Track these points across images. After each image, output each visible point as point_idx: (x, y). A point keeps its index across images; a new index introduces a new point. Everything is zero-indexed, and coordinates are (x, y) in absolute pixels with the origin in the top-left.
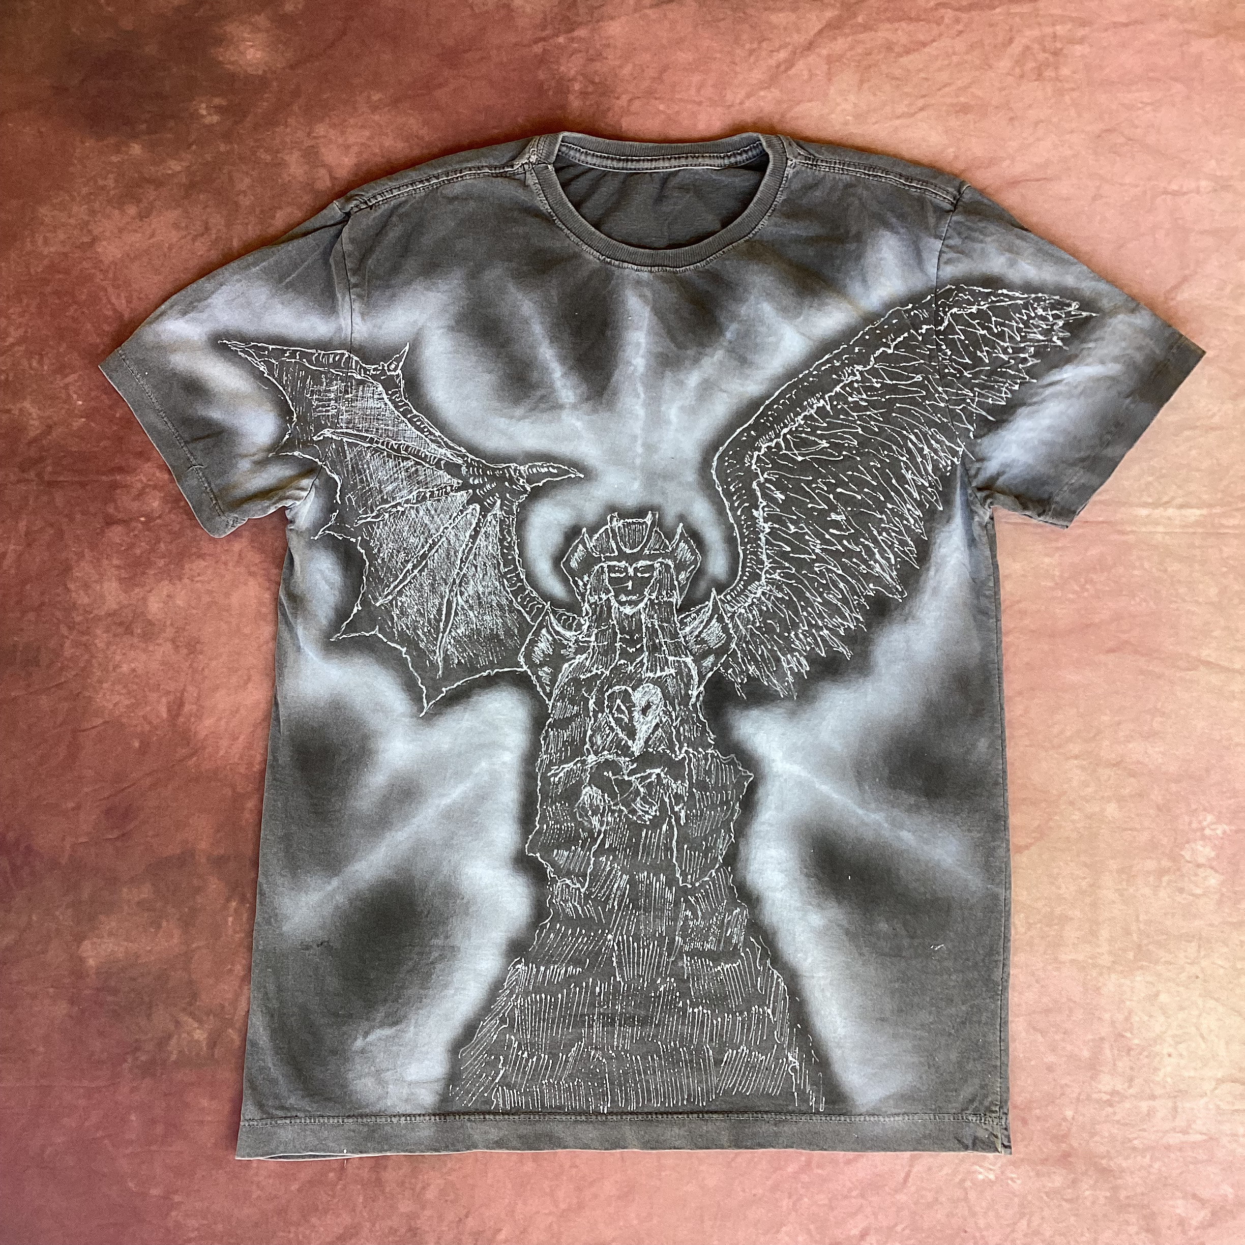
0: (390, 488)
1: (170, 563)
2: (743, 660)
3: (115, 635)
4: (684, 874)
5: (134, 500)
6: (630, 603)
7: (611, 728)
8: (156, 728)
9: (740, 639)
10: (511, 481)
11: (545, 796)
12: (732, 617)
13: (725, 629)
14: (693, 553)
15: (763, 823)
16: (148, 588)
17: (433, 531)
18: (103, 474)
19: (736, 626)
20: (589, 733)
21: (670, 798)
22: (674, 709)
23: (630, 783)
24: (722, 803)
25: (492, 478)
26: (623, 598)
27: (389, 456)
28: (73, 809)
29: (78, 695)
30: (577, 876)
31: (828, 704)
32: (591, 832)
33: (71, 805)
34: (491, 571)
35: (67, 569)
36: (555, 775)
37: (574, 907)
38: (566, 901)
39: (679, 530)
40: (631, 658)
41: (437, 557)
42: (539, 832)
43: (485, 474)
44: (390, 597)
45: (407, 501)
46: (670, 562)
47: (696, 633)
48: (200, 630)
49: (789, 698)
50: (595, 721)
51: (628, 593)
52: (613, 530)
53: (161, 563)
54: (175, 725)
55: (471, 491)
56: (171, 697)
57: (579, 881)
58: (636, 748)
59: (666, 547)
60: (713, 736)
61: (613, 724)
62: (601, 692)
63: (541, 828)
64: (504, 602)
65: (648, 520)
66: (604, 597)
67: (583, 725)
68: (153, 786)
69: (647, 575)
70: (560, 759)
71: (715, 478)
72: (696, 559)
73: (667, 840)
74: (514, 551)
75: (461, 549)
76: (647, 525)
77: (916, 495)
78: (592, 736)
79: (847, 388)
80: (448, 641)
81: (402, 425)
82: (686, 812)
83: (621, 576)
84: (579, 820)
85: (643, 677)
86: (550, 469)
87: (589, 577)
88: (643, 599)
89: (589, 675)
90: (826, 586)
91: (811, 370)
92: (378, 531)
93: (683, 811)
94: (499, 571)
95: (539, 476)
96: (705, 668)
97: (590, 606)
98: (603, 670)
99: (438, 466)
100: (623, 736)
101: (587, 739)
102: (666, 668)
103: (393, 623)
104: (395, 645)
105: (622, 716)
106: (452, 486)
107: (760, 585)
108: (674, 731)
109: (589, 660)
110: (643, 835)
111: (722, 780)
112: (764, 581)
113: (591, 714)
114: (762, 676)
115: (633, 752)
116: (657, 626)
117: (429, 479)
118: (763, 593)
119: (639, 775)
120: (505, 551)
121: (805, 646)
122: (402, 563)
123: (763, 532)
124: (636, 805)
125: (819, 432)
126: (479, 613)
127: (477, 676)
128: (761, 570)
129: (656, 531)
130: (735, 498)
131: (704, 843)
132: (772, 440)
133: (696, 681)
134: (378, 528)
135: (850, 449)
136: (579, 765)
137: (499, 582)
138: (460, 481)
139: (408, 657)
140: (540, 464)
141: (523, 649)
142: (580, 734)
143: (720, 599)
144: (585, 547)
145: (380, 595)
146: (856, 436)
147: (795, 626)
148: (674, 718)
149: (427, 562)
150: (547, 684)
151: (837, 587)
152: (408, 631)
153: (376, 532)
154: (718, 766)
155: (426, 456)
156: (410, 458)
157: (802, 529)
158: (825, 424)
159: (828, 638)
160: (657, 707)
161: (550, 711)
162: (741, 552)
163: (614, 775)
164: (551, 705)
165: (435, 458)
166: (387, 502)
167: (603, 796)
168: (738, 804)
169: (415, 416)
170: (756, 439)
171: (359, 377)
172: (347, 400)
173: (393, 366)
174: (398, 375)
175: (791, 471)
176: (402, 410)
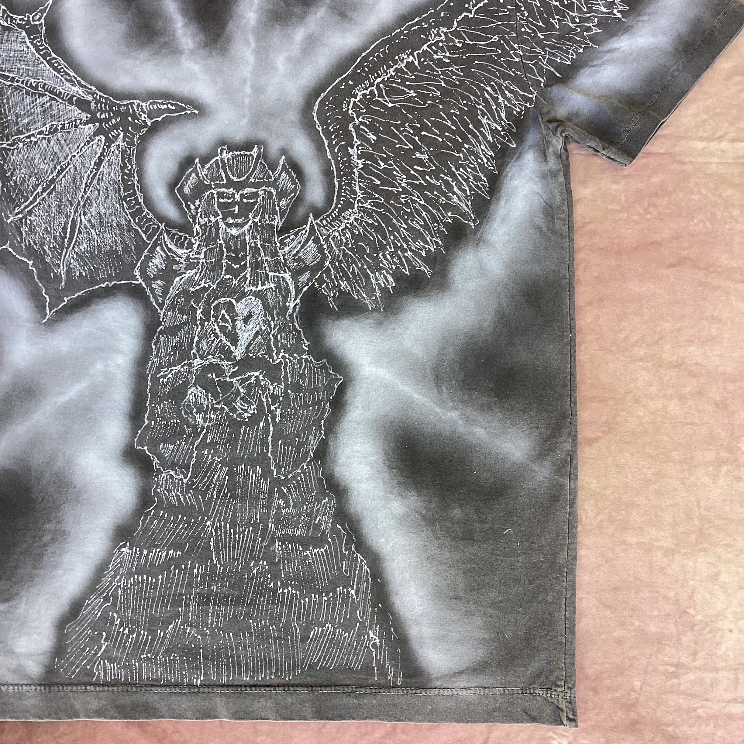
0: (26, 121)
2: (336, 277)
4: (278, 467)
6: (237, 225)
7: (216, 335)
9: (333, 258)
10: (134, 116)
11: (154, 394)
12: (327, 240)
13: (320, 249)
14: (293, 183)
15: (351, 421)
19: (330, 248)
20: (196, 339)
21: (267, 398)
22: (273, 319)
23: (231, 384)
24: (314, 404)
25: (118, 113)
26: (230, 221)
27: (27, 93)
30: (181, 468)
31: (411, 315)
32: (195, 427)
34: (111, 194)
36: (164, 376)
37: (177, 495)
38: (169, 491)
39: (281, 162)
40: (235, 273)
41: (64, 181)
42: (148, 428)
43: (111, 109)
44: (20, 216)
45: (41, 133)
46: (273, 190)
47: (295, 252)
49: (376, 310)
50: (202, 328)
51: (234, 217)
52: (222, 161)
55: (97, 124)
57: (182, 473)
58: (238, 353)
59: (269, 177)
60: (307, 343)
61: (218, 331)
62: (208, 303)
63: (150, 424)
64: (123, 222)
65: (255, 152)
66: (213, 219)
67: (191, 332)
69: (251, 201)
70: (169, 362)
71: (316, 119)
72: (295, 187)
73: (263, 436)
74: (134, 177)
75: (86, 175)
76: (253, 157)
77: (490, 138)
78: (198, 342)
79: (433, 47)
80: (71, 255)
81: (42, 66)
82: (281, 411)
83: (229, 201)
84: (184, 416)
85: (246, 290)
86: (169, 105)
87: (200, 201)
88: (248, 222)
89: (198, 288)
90: (410, 215)
91: (402, 29)
92: (13, 158)
93: (278, 410)
94: (120, 195)
95: (159, 112)
96: (302, 283)
97: (201, 227)
98: (210, 283)
99: (70, 101)
100: (226, 342)
101: (194, 345)
102: (266, 282)
103: (21, 239)
104: (23, 259)
105: (226, 325)
106: (81, 120)
107: (353, 212)
108: (272, 338)
109: (198, 275)
110: (242, 431)
111: (315, 383)
112: (356, 208)
113: (198, 322)
114: (353, 291)
115: (235, 356)
116: (259, 246)
117: (61, 113)
118: (356, 219)
119: (240, 377)
120: (126, 177)
121: (391, 265)
122: (32, 187)
123: (357, 167)
124: (236, 404)
125: (407, 83)
126: (100, 231)
127: (96, 287)
128: (354, 199)
129: (261, 163)
130: (333, 137)
131: (297, 439)
132: (366, 88)
133: (294, 294)
134: (13, 154)
135: (433, 98)
136: (186, 367)
137: (120, 204)
138: (89, 116)
139: (34, 269)
140: (160, 101)
141: (139, 264)
142: (188, 340)
143: (317, 223)
144: (197, 174)
145: (11, 213)
146: (439, 87)
147: (383, 248)
148: (272, 326)
149: (55, 186)
150: (159, 296)
151: (420, 215)
152: (35, 247)
153: (10, 158)
154: (311, 369)
155: (60, 93)
156: (46, 95)
157: (391, 165)
158: (413, 77)
159: (411, 259)
160: (258, 317)
161: (161, 320)
162: (336, 183)
163: (217, 377)
164: (162, 314)
165: (68, 94)
166: (22, 133)
167: (207, 396)
168: (328, 405)
169: (54, 59)
170: (353, 87)
171: (6, 24)
173: (37, 17)
174: (41, 24)
175: (382, 115)
176: (42, 53)
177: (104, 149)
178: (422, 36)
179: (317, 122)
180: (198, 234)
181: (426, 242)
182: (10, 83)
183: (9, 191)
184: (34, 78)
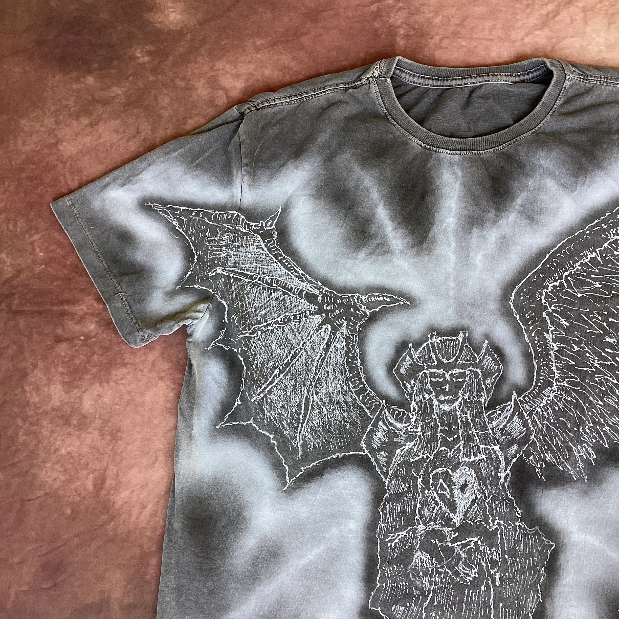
0: (263, 312)
1: (101, 370)
2: (541, 449)
3: (57, 426)
5: (76, 324)
6: (448, 402)
7: (436, 503)
8: (84, 498)
9: (537, 432)
10: (356, 308)
11: (384, 558)
12: (530, 415)
15: (565, 585)
16: (83, 389)
18: (56, 305)
19: (534, 422)
20: (418, 506)
21: (486, 562)
22: (487, 488)
23: (453, 549)
24: (530, 568)
25: (341, 305)
26: (442, 398)
27: (264, 288)
28: (19, 563)
29: (27, 472)
31: (613, 485)
32: (422, 590)
33: (16, 560)
34: (339, 375)
35: (25, 375)
36: (392, 541)
39: (485, 346)
40: (450, 446)
41: (298, 364)
42: (379, 590)
43: (336, 302)
44: (262, 395)
45: (276, 323)
46: (478, 371)
47: (502, 426)
48: (120, 421)
49: (581, 480)
50: (423, 496)
51: (446, 394)
52: (433, 345)
53: (95, 370)
54: (98, 496)
55: (324, 315)
56: (97, 473)
58: (457, 519)
59: (475, 358)
60: (520, 511)
61: (437, 499)
62: (427, 472)
63: (381, 586)
64: (349, 400)
65: (460, 337)
66: (427, 396)
67: (413, 500)
68: (79, 546)
69: (460, 380)
70: (396, 528)
71: (513, 308)
72: (499, 368)
73: (485, 599)
74: (357, 360)
75: (317, 359)
76: (459, 341)
78: (420, 509)
79: (613, 245)
80: (306, 429)
81: (274, 265)
82: (500, 575)
83: (440, 380)
84: (412, 579)
85: (460, 461)
86: (385, 298)
87: (415, 381)
88: (458, 399)
89: (417, 458)
90: (605, 392)
91: (585, 230)
92: (254, 345)
93: (497, 574)
94: (346, 376)
95: (377, 303)
96: (511, 455)
98: (428, 455)
99: (300, 295)
101: (417, 511)
102: (478, 454)
103: (264, 415)
104: (265, 433)
105: (445, 493)
106: (310, 311)
107: (552, 390)
108: (487, 506)
109: (416, 446)
110: (466, 594)
111: (529, 548)
112: (555, 387)
113: (419, 490)
114: (558, 462)
115: (455, 523)
116: (470, 421)
117: (293, 305)
118: (555, 396)
119: (460, 543)
120: (350, 360)
121: (591, 439)
122: (271, 369)
123: (553, 349)
124: (458, 568)
125: (592, 276)
126: (330, 408)
127: (329, 458)
128: (553, 378)
129: (467, 346)
130: (529, 323)
131: (516, 602)
132: (556, 281)
133: (504, 465)
134: (253, 342)
135: (617, 289)
136: (411, 533)
137: (346, 384)
138: (317, 307)
139: (275, 442)
140: (377, 294)
141: (364, 437)
142: (411, 507)
143: (520, 400)
144: (411, 358)
145: (254, 393)
147: (582, 423)
148: (487, 495)
149: (290, 368)
150: (384, 466)
151: (614, 393)
152: (275, 422)
153: (252, 346)
154: (525, 536)
155: (292, 288)
156: (280, 290)
157: (583, 348)
158: (597, 271)
159: (609, 433)
160: (473, 486)
161: (386, 488)
162: (535, 364)
163: (439, 542)
164: (387, 482)
165: (298, 289)
166: (260, 323)
167: (431, 560)
168: (543, 569)
169: (284, 258)
170: (544, 280)
171: (244, 231)
172: (235, 246)
173: (269, 223)
174: (273, 229)
175: (572, 304)
176: (274, 254)
177: (330, 336)
178: (603, 236)
179: (514, 310)
180: (414, 409)
182: (249, 280)
183: (252, 374)
184: (269, 276)
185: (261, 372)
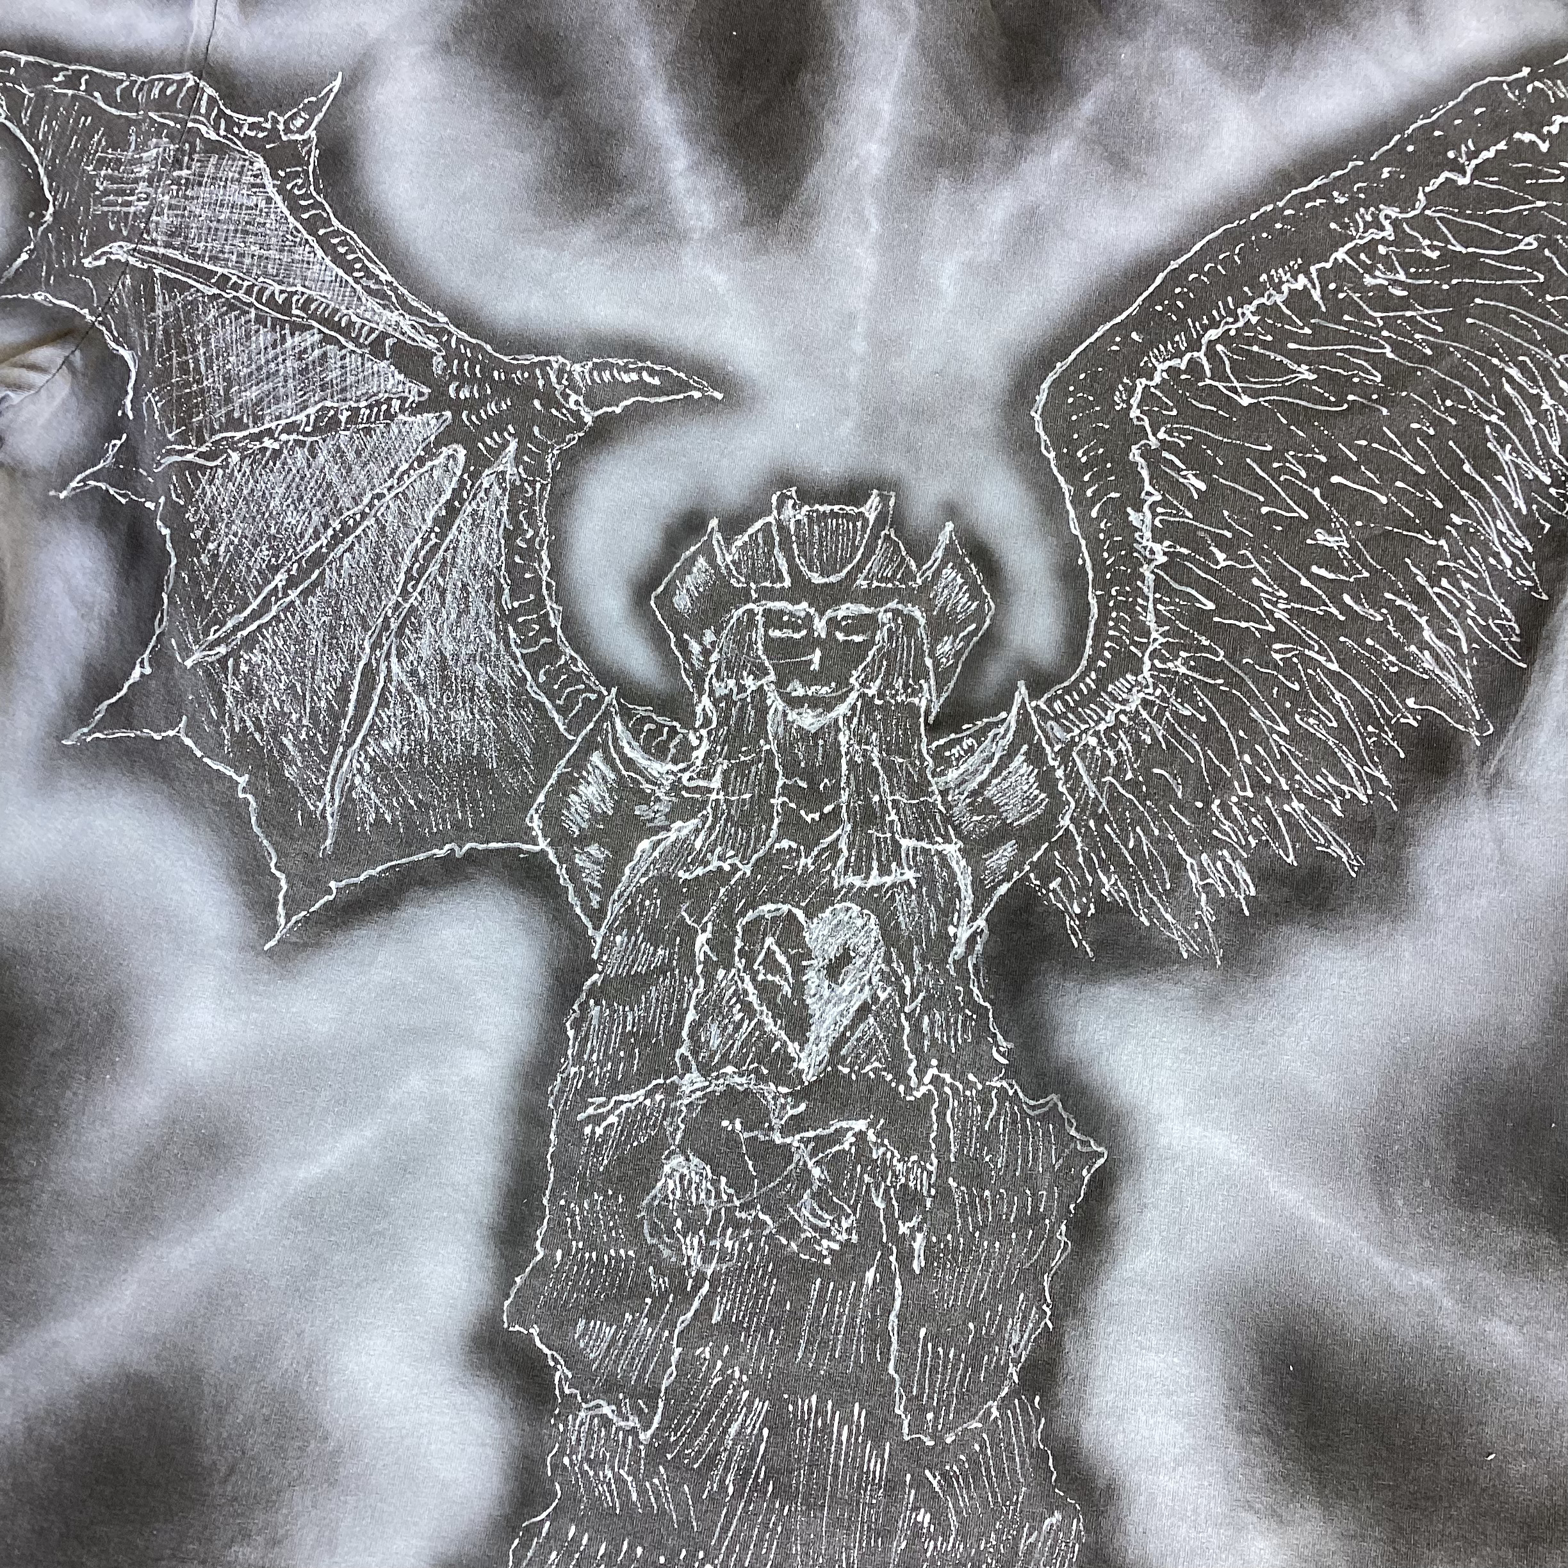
0: (253, 394)
2: (1088, 859)
4: (917, 1408)
6: (815, 702)
7: (748, 1009)
9: (1081, 807)
10: (549, 399)
11: (566, 1172)
12: (1065, 755)
13: (1046, 781)
14: (973, 597)
17: (346, 502)
19: (1073, 777)
20: (691, 1016)
21: (887, 1198)
22: (910, 970)
23: (786, 1153)
24: (1024, 1222)
25: (504, 389)
26: (798, 689)
27: (260, 320)
30: (633, 1396)
32: (677, 1274)
34: (478, 604)
36: (597, 1120)
37: (618, 1479)
38: (597, 1464)
39: (944, 538)
40: (808, 836)
41: (348, 561)
42: (542, 1269)
43: (487, 377)
44: (222, 650)
46: (917, 614)
47: (973, 785)
49: (1202, 960)
50: (708, 987)
51: (811, 679)
52: (782, 528)
55: (448, 414)
57: (639, 1412)
58: (808, 1062)
59: (909, 576)
60: (1005, 1046)
61: (753, 998)
62: (728, 915)
63: (549, 1258)
64: (505, 681)
65: (871, 509)
66: (750, 683)
67: (677, 997)
69: (858, 639)
70: (613, 1078)
71: (1039, 429)
72: (980, 608)
73: (873, 1311)
74: (541, 561)
75: (411, 548)
76: (866, 520)
77: (1519, 502)
78: (697, 1026)
79: (1363, 256)
80: (356, 765)
81: (303, 251)
82: (928, 1238)
83: (797, 636)
84: (649, 1240)
85: (836, 885)
86: (645, 375)
87: (717, 633)
88: (846, 695)
89: (700, 871)
90: (1298, 699)
91: (1280, 204)
92: (210, 491)
93: (920, 1237)
94: (499, 605)
95: (617, 390)
96: (993, 873)
97: (715, 703)
98: (736, 861)
99: (377, 350)
100: (775, 1029)
101: (685, 1033)
102: (894, 865)
103: (221, 713)
104: (221, 768)
105: (777, 979)
106: (404, 400)
107: (1138, 683)
108: (906, 1024)
109: (702, 835)
110: (814, 1294)
111: (1025, 1160)
112: (1146, 674)
113: (699, 969)
114: (1135, 902)
115: (799, 1072)
116: (876, 764)
117: (351, 379)
118: (1146, 703)
119: (811, 1134)
120: (517, 559)
121: (1245, 836)
122: (259, 572)
123: (1150, 561)
124: (798, 1210)
125: (1291, 346)
126: (439, 702)
127: (422, 856)
128: (1143, 647)
129: (887, 537)
130: (1086, 478)
131: (971, 1326)
132: (1180, 355)
133: (969, 902)
134: (211, 482)
135: (1364, 389)
136: (658, 1097)
137: (497, 632)
138: (426, 390)
139: (250, 797)
140: (621, 363)
141: (541, 798)
142: (668, 1018)
143: (1037, 709)
144: (712, 561)
145: (197, 642)
146: (1378, 361)
147: (1222, 785)
148: (908, 991)
149: (323, 573)
150: (593, 889)
151: (1326, 701)
152: (257, 736)
153: (204, 493)
154: (1014, 1122)
155: (351, 324)
156: (312, 327)
157: (1245, 560)
158: (1307, 331)
159: (1302, 821)
160: (867, 963)
161: (595, 956)
162: (1093, 602)
163: (746, 1127)
164: (599, 940)
165: (372, 330)
166: (239, 425)
167: (715, 1183)
168: (1063, 1228)
169: (337, 233)
170: (1143, 350)
171: (213, 136)
172: (177, 181)
173: (299, 122)
174: (306, 142)
175: (1223, 426)
176: (305, 216)
177: (462, 481)
178: (1333, 226)
179: (1044, 437)
180: (707, 721)
181: (1344, 776)
182: (217, 291)
183: (195, 581)
184: (280, 283)
185: (225, 578)
